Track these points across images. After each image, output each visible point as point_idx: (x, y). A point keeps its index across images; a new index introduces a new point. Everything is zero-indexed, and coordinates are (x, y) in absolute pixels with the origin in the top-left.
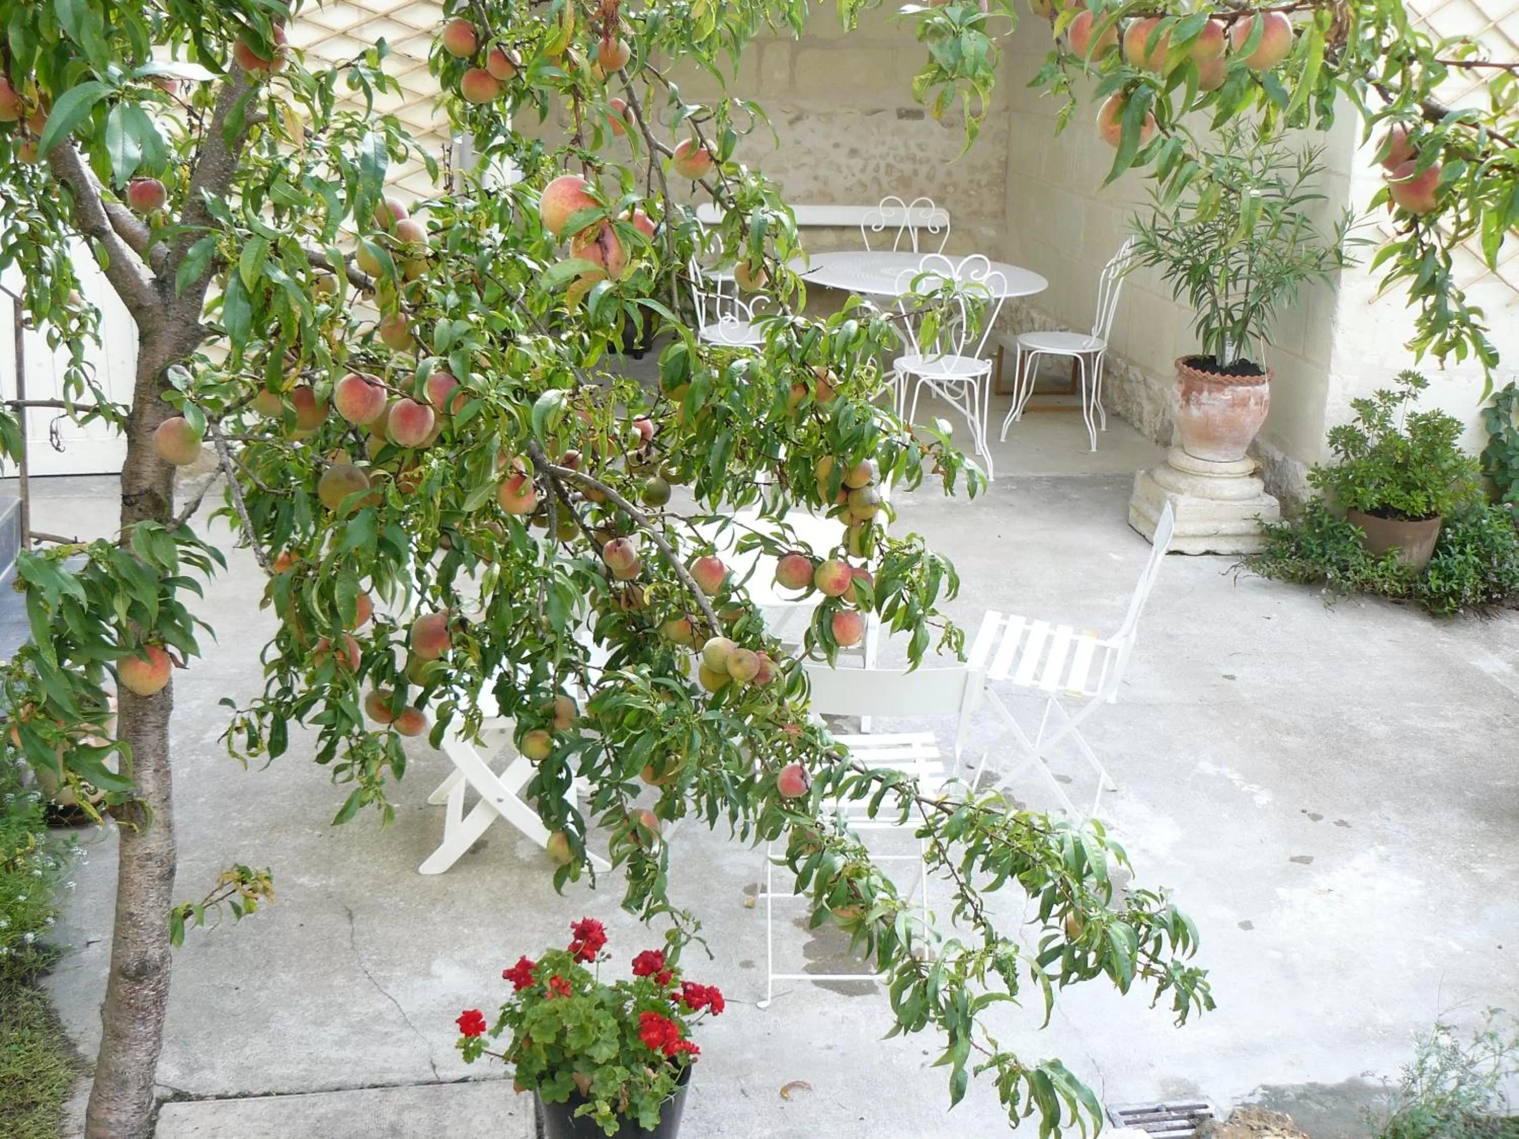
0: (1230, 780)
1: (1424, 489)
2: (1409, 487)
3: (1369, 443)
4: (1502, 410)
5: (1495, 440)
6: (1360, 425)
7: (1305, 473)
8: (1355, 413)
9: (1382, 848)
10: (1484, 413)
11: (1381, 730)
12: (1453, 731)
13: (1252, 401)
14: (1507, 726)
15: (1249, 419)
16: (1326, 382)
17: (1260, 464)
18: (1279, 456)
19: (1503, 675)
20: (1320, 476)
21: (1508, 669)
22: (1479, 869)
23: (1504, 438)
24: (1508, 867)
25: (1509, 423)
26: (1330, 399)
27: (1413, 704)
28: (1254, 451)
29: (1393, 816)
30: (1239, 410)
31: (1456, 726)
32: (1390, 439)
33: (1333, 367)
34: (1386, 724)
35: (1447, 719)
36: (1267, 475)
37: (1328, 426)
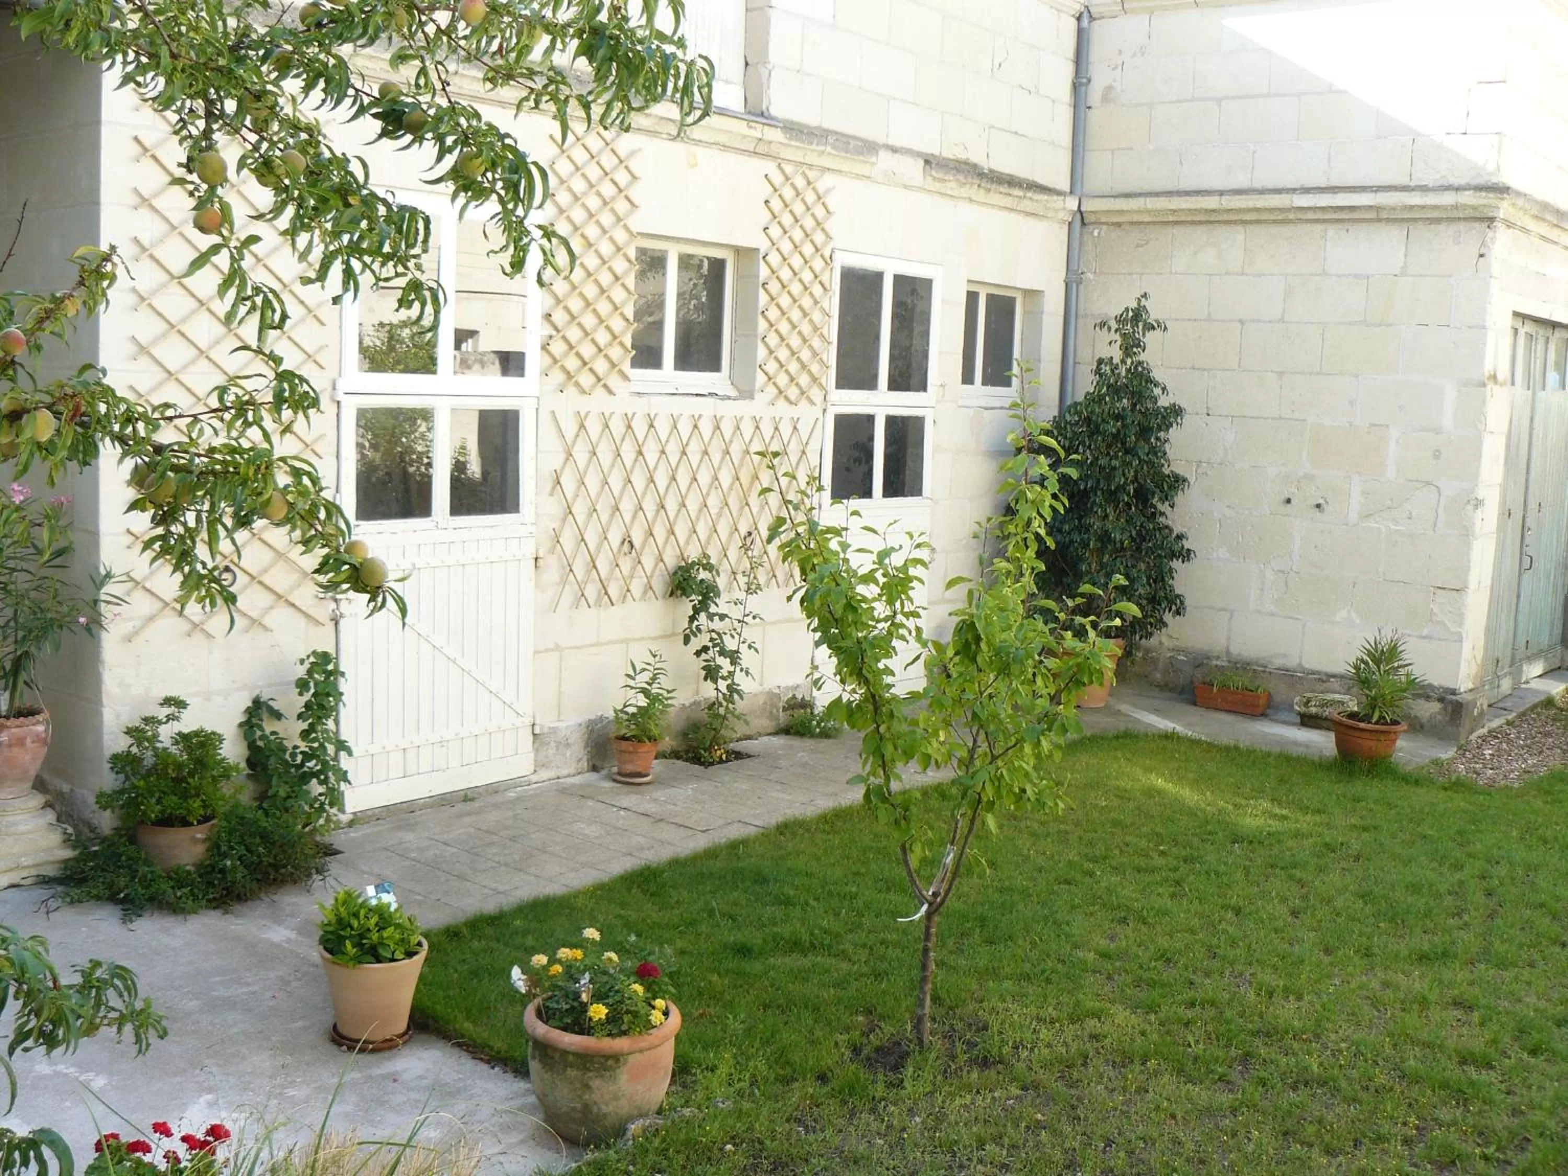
0: (67, 1074)
1: (198, 795)
2: (185, 796)
3: (145, 763)
4: (254, 721)
5: (252, 746)
6: (134, 750)
7: (92, 800)
8: (129, 740)
9: (210, 1097)
10: (241, 725)
11: (193, 1004)
12: (254, 993)
13: (29, 740)
14: (299, 980)
15: (28, 757)
16: (99, 714)
17: (48, 797)
18: (66, 788)
19: (289, 941)
20: (105, 801)
21: (293, 935)
22: (291, 1092)
23: (260, 743)
24: (313, 1085)
25: (263, 730)
26: (106, 730)
27: (218, 979)
28: (40, 785)
29: (214, 1069)
30: (16, 750)
31: (256, 988)
32: (162, 756)
33: (105, 700)
34: (197, 999)
35: (248, 984)
36: (58, 808)
37: (108, 753)
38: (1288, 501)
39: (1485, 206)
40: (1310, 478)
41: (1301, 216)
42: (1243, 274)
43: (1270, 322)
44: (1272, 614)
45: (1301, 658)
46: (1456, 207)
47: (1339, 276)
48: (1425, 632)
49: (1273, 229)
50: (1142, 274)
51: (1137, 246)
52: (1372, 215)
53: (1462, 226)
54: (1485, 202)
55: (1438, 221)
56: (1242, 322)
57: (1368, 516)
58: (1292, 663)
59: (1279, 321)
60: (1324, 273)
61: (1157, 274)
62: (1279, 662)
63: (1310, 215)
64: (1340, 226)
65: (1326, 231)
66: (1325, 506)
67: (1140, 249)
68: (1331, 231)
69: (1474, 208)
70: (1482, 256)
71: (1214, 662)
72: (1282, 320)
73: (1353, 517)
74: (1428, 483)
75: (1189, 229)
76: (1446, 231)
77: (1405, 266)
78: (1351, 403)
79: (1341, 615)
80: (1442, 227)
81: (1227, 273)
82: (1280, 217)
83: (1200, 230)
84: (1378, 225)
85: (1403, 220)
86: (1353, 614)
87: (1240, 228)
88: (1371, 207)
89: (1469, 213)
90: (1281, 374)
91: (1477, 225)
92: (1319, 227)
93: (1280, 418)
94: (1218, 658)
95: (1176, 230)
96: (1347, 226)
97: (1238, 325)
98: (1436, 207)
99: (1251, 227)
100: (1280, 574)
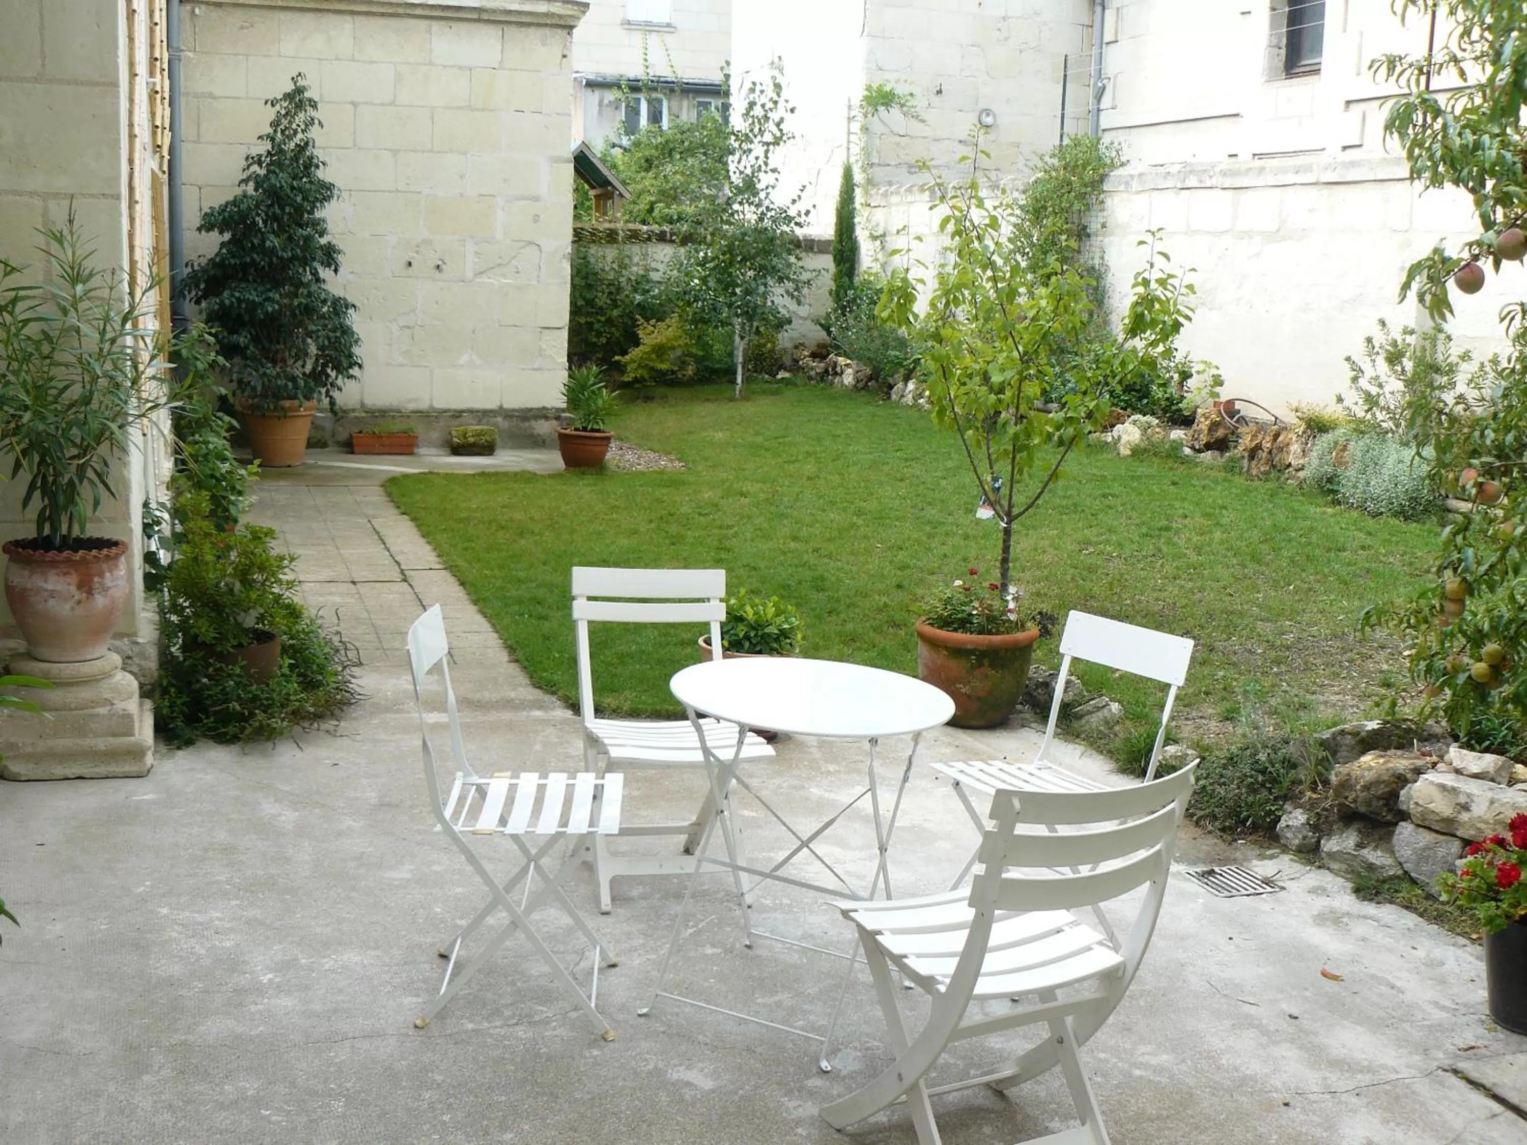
38: (410, 264)
39: (570, 16)
40: (427, 242)
41: (409, 11)
42: (353, 60)
43: (382, 105)
44: (402, 365)
45: (431, 400)
46: (546, 15)
47: (445, 67)
48: (536, 365)
49: (381, 21)
50: (248, 55)
51: (242, 28)
52: (475, 16)
53: (547, 31)
54: (570, 13)
55: (529, 25)
56: (354, 104)
57: (481, 273)
58: (423, 405)
59: (390, 105)
60: (431, 63)
61: (265, 56)
62: (412, 406)
63: (418, 12)
64: (443, 23)
65: (430, 26)
66: (444, 267)
67: (245, 31)
68: (436, 26)
69: (560, 16)
70: (564, 56)
71: (352, 415)
72: (393, 104)
73: (469, 274)
74: (530, 243)
75: (297, 16)
76: (534, 33)
77: (502, 62)
78: (462, 177)
79: (464, 358)
80: (531, 30)
81: (337, 59)
82: (390, 11)
83: (310, 16)
84: (477, 25)
85: (500, 22)
86: (475, 357)
87: (348, 18)
88: (475, 8)
89: (555, 21)
90: (395, 152)
91: (559, 31)
92: (423, 23)
93: (397, 191)
94: (354, 410)
95: (283, 15)
96: (451, 23)
97: (351, 107)
98: (531, 14)
99: (358, 19)
100: (407, 330)
